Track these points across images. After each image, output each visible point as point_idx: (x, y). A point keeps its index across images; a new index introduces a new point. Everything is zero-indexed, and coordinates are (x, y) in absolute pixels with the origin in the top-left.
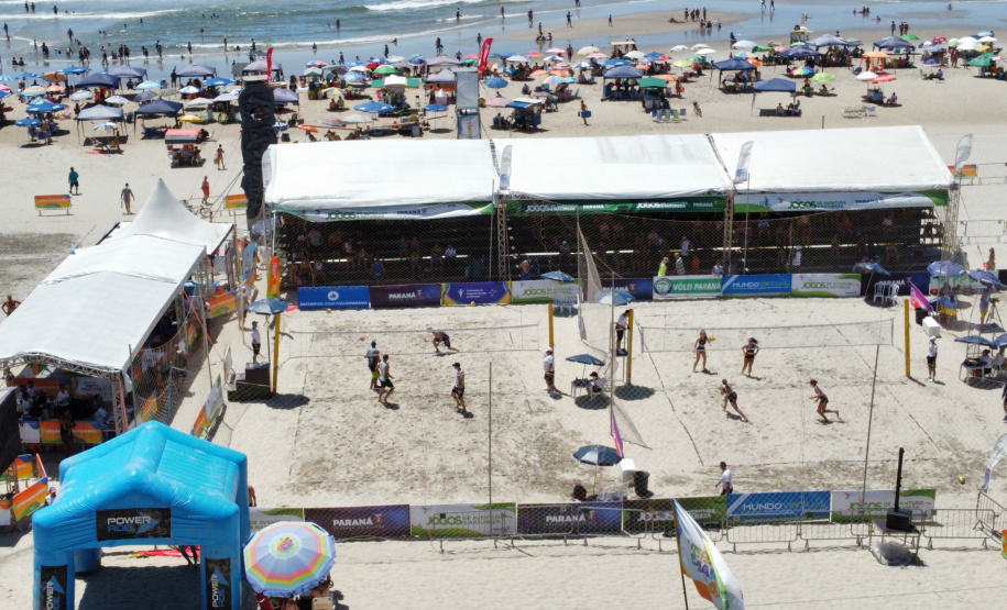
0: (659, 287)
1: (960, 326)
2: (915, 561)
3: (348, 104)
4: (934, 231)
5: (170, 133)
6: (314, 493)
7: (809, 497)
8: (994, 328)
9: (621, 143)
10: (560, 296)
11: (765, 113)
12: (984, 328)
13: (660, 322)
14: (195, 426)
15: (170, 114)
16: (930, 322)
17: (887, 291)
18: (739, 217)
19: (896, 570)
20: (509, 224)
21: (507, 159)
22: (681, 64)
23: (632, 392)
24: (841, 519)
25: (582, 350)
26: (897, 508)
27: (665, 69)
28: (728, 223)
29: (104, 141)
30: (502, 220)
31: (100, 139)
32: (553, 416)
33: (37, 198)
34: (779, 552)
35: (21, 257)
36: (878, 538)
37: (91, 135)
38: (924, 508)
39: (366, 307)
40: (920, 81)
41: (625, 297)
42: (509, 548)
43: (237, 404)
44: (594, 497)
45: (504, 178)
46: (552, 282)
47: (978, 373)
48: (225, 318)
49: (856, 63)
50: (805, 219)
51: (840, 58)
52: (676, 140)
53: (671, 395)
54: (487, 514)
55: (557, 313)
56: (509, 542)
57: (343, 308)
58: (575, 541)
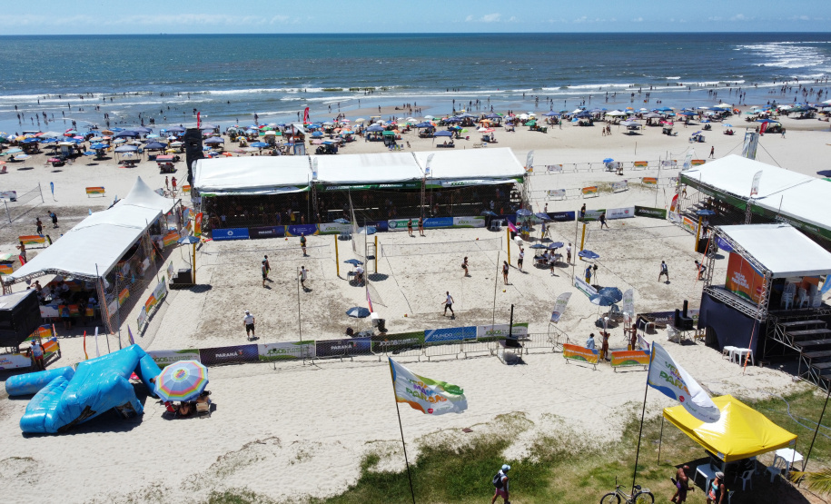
0: (391, 224)
1: (532, 239)
2: (520, 361)
3: (249, 144)
4: (516, 196)
5: (158, 158)
6: (209, 338)
7: (466, 329)
8: (548, 240)
9: (371, 157)
10: (344, 230)
11: (439, 146)
12: (543, 240)
13: (391, 242)
14: (146, 304)
15: (161, 149)
16: (518, 238)
17: (497, 224)
18: (428, 190)
19: (511, 367)
20: (318, 197)
21: (316, 165)
22: (401, 125)
23: (378, 277)
24: (483, 340)
25: (353, 257)
26: (510, 335)
27: (395, 127)
28: (423, 193)
29: (128, 162)
30: (314, 193)
31: (127, 161)
32: (338, 291)
33: (87, 189)
34: (452, 360)
35: (74, 218)
36: (502, 350)
37: (122, 159)
38: (521, 333)
39: (247, 238)
40: (505, 132)
41: (373, 230)
42: (311, 365)
43: (174, 291)
44: (357, 334)
45: (315, 174)
46: (338, 224)
47: (541, 262)
48: (175, 245)
49: (477, 125)
50: (458, 191)
51: (468, 123)
52: (396, 155)
53: (396, 278)
54: (299, 346)
55: (341, 239)
56: (311, 361)
57: (235, 239)
58: (346, 359)
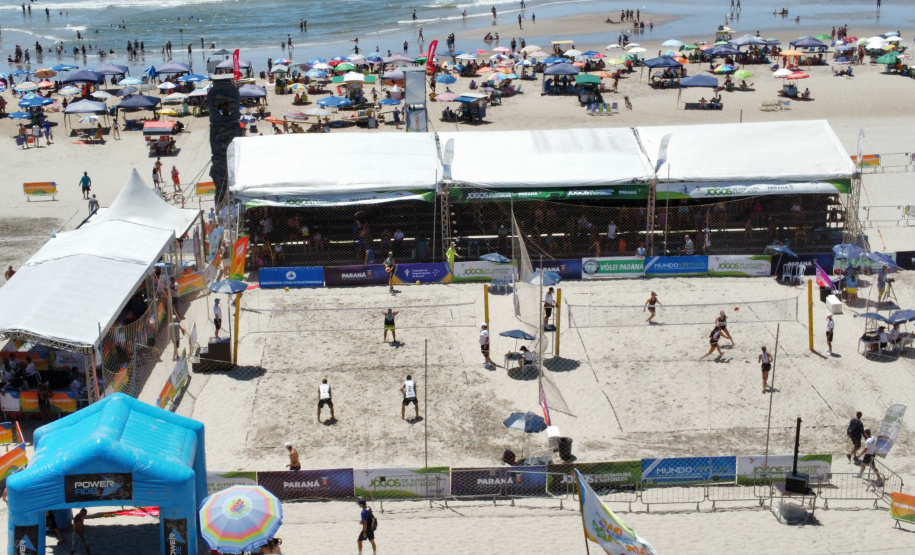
0: (587, 267)
1: (861, 303)
2: (812, 520)
3: (311, 98)
4: (839, 216)
5: (148, 126)
6: (268, 457)
7: (716, 461)
8: (890, 305)
9: (555, 136)
10: (497, 276)
11: (690, 106)
12: (881, 306)
13: (586, 301)
14: (161, 396)
15: (152, 108)
16: (832, 299)
17: (795, 271)
18: (660, 203)
19: (794, 528)
20: (451, 210)
21: (450, 152)
22: (615, 61)
23: (561, 364)
24: (746, 482)
25: (516, 325)
26: (795, 472)
27: (600, 66)
28: (651, 209)
29: (89, 132)
30: (445, 206)
31: (86, 131)
32: (488, 386)
33: (26, 185)
34: (688, 512)
35: (10, 239)
36: (778, 500)
37: (77, 126)
38: (820, 472)
39: (321, 286)
40: (832, 78)
41: (553, 278)
42: (443, 508)
43: (201, 375)
44: (522, 461)
45: (447, 168)
46: (490, 263)
48: (193, 295)
49: (773, 61)
50: (721, 205)
51: (758, 56)
52: (606, 132)
53: (594, 366)
54: (424, 477)
55: (494, 291)
56: (443, 503)
57: (300, 286)
58: (503, 502)
